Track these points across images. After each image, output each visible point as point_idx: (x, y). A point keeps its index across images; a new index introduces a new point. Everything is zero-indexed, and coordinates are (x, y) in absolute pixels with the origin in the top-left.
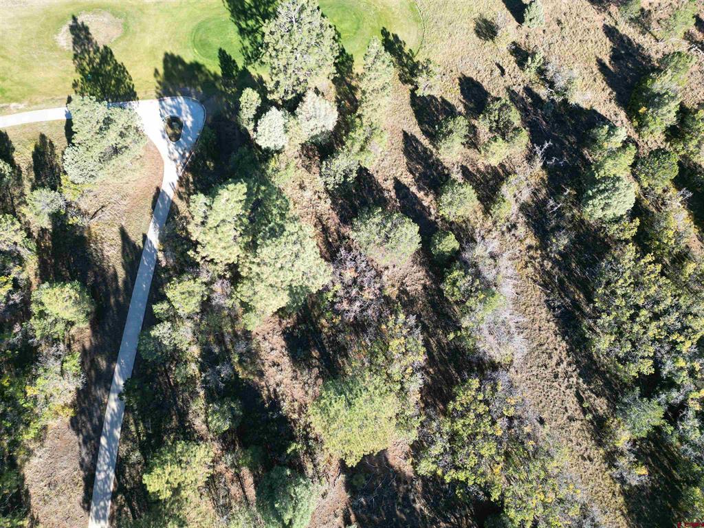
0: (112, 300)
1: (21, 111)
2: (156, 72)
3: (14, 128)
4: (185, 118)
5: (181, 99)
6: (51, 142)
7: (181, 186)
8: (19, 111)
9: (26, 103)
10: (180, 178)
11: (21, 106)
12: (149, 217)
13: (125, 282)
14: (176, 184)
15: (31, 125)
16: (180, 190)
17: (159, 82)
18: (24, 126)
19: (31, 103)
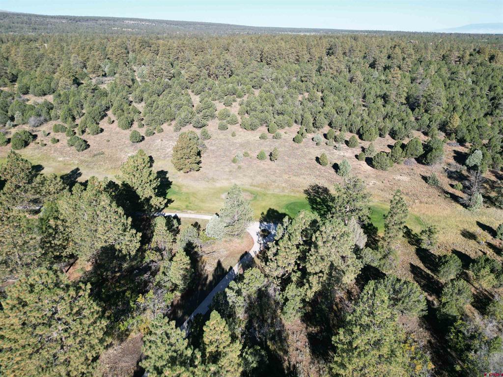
0: (200, 288)
1: (192, 213)
2: (263, 213)
3: (185, 218)
4: (271, 231)
5: (272, 224)
6: (199, 225)
7: (260, 253)
8: (191, 213)
9: (196, 211)
10: (261, 251)
11: (192, 212)
12: (237, 261)
13: (211, 282)
14: (258, 252)
15: (193, 218)
16: (259, 255)
17: (263, 217)
18: (190, 218)
19: (198, 212)
